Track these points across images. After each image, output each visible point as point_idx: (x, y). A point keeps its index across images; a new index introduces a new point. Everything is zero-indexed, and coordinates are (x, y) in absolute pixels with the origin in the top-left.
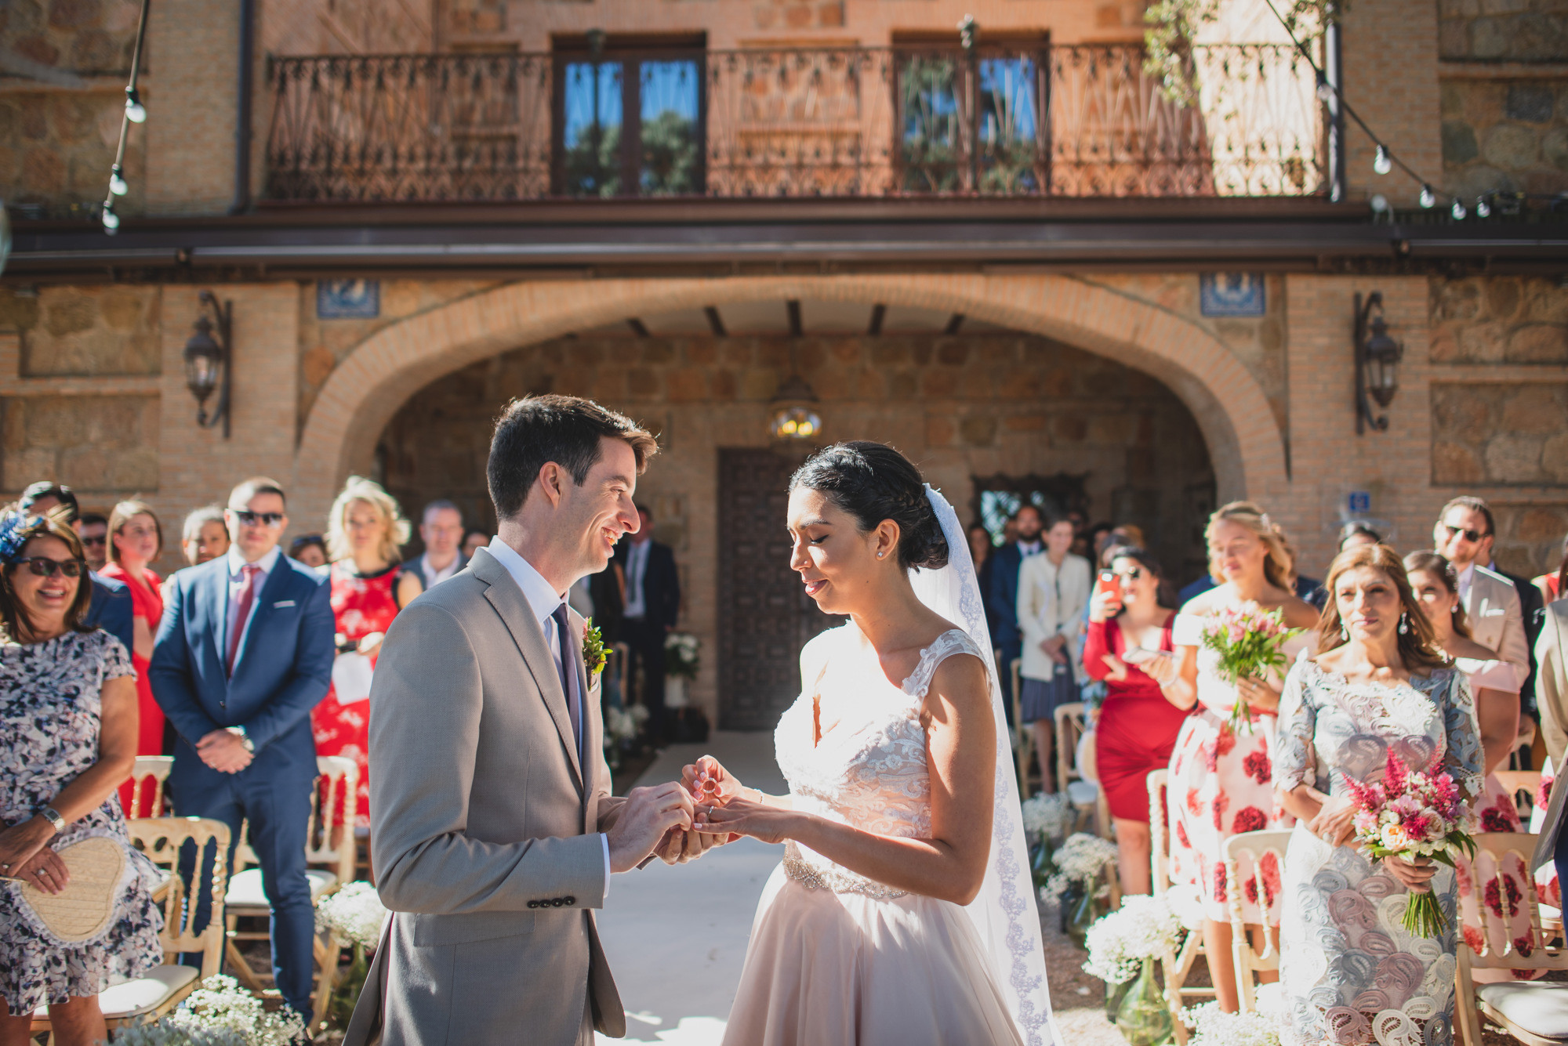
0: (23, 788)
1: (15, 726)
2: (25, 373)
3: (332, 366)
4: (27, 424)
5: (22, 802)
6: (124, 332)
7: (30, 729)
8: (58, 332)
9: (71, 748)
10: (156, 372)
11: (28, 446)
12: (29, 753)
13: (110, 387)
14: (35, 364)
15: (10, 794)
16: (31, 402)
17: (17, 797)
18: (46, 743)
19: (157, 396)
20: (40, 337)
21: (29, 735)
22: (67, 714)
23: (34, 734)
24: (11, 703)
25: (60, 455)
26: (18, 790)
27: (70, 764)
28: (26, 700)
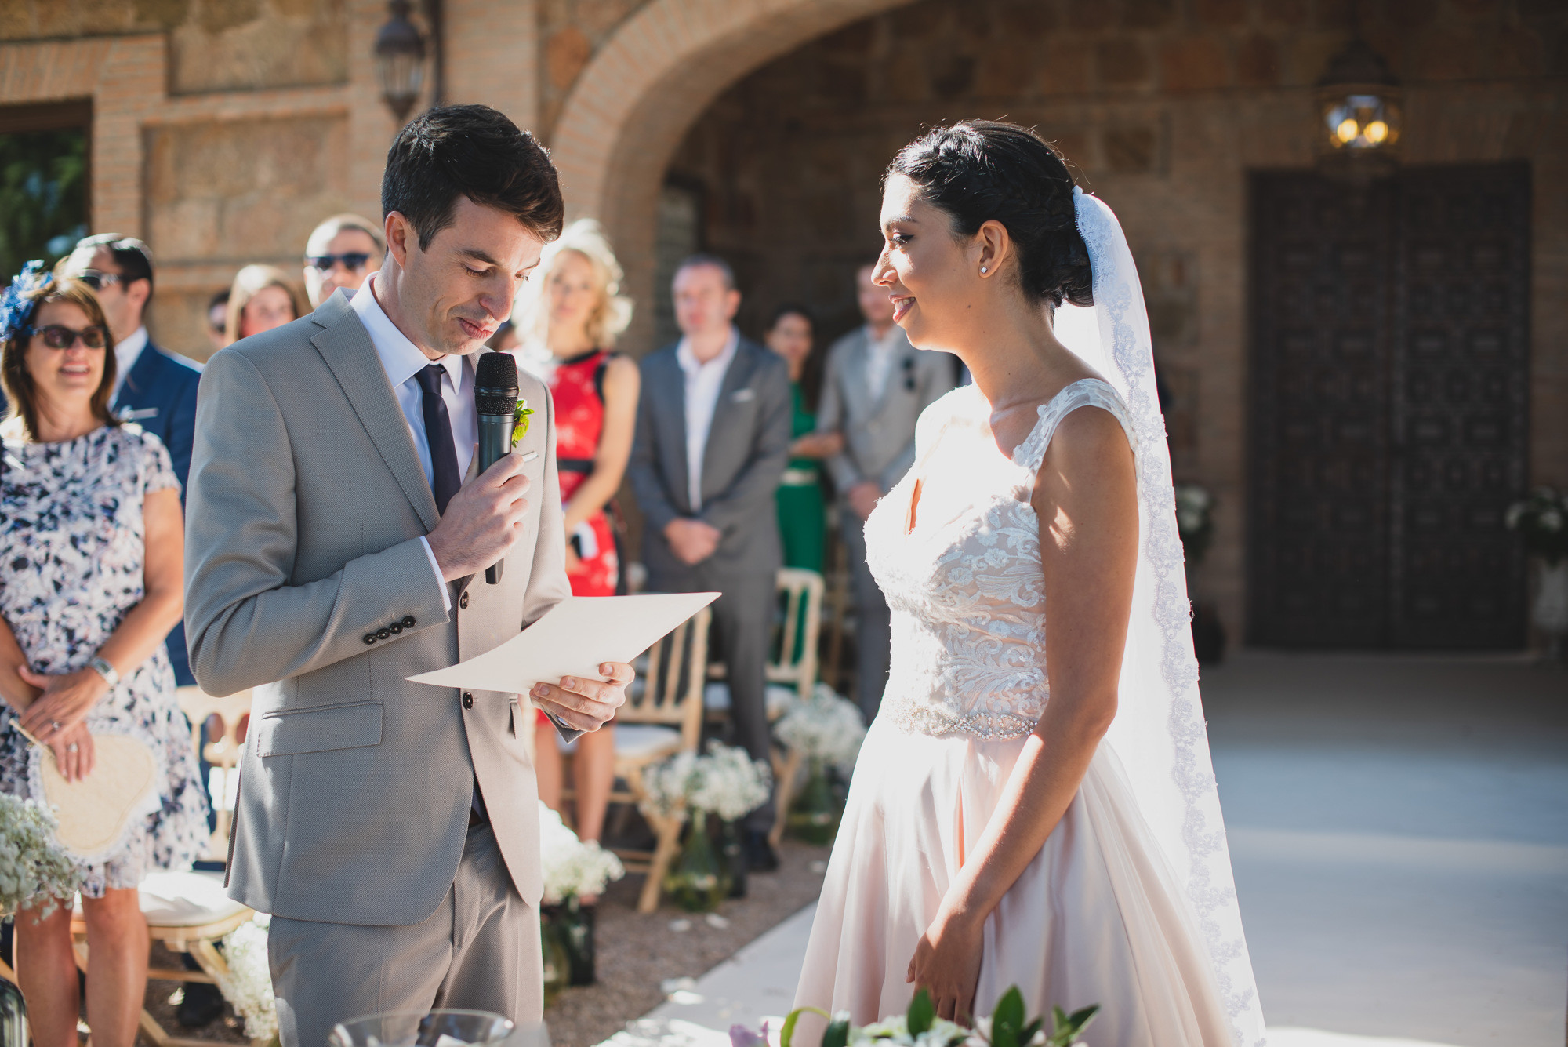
0: (57, 623)
1: (47, 543)
2: (174, 91)
3: (586, 56)
4: (180, 164)
5: (58, 640)
6: (299, 22)
7: (63, 546)
8: (214, 28)
9: (107, 572)
10: (342, 80)
11: (179, 198)
12: (63, 577)
13: (283, 105)
14: (189, 74)
15: (43, 629)
16: (187, 132)
17: (52, 632)
18: (82, 565)
19: (343, 115)
20: (190, 36)
21: (63, 556)
22: (107, 530)
23: (69, 554)
24: (41, 515)
25: (222, 208)
26: (52, 625)
27: (107, 593)
28: (57, 511)
